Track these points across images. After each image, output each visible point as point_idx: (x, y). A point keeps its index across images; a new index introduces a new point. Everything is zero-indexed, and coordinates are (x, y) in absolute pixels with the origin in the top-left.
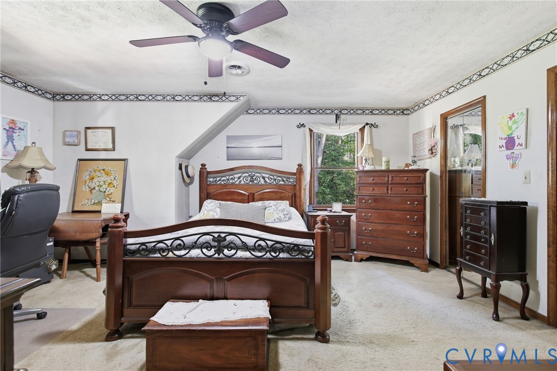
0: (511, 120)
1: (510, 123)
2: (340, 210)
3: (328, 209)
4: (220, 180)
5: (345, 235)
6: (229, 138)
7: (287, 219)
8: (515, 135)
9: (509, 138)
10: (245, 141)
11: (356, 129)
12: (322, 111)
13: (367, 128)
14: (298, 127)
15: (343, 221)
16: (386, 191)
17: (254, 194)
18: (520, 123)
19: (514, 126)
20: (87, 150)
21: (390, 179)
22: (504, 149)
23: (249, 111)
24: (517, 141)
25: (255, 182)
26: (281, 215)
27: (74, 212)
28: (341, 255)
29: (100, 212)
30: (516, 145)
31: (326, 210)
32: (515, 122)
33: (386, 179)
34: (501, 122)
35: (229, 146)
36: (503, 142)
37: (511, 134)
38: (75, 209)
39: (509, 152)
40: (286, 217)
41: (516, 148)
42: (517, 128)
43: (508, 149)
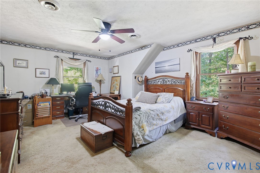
2: (211, 101)
3: (204, 100)
4: (151, 83)
5: (209, 118)
6: (157, 63)
7: (166, 102)
10: (163, 64)
11: (231, 44)
12: (204, 38)
13: (241, 41)
14: (188, 51)
15: (208, 108)
16: (240, 89)
17: (164, 89)
20: (114, 74)
21: (243, 80)
23: (164, 49)
25: (165, 83)
26: (164, 100)
27: (110, 93)
28: (207, 130)
29: (114, 93)
31: (202, 100)
33: (240, 80)
35: (156, 67)
38: (111, 92)
40: (165, 101)
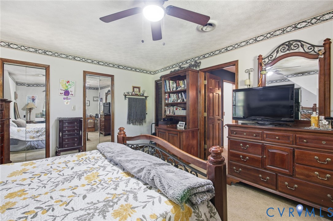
0: (67, 83)
1: (67, 84)
8: (69, 90)
9: (66, 91)
18: (72, 86)
19: (69, 86)
22: (64, 95)
24: (70, 93)
30: (70, 94)
32: (69, 85)
34: (62, 82)
36: (63, 92)
37: (67, 89)
39: (66, 97)
41: (69, 95)
42: (71, 87)
43: (65, 95)
